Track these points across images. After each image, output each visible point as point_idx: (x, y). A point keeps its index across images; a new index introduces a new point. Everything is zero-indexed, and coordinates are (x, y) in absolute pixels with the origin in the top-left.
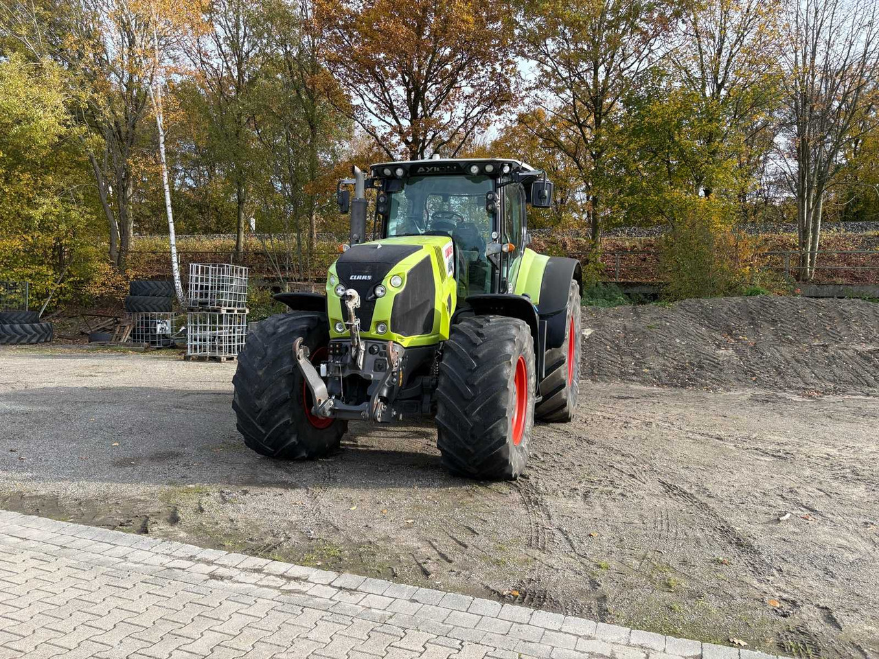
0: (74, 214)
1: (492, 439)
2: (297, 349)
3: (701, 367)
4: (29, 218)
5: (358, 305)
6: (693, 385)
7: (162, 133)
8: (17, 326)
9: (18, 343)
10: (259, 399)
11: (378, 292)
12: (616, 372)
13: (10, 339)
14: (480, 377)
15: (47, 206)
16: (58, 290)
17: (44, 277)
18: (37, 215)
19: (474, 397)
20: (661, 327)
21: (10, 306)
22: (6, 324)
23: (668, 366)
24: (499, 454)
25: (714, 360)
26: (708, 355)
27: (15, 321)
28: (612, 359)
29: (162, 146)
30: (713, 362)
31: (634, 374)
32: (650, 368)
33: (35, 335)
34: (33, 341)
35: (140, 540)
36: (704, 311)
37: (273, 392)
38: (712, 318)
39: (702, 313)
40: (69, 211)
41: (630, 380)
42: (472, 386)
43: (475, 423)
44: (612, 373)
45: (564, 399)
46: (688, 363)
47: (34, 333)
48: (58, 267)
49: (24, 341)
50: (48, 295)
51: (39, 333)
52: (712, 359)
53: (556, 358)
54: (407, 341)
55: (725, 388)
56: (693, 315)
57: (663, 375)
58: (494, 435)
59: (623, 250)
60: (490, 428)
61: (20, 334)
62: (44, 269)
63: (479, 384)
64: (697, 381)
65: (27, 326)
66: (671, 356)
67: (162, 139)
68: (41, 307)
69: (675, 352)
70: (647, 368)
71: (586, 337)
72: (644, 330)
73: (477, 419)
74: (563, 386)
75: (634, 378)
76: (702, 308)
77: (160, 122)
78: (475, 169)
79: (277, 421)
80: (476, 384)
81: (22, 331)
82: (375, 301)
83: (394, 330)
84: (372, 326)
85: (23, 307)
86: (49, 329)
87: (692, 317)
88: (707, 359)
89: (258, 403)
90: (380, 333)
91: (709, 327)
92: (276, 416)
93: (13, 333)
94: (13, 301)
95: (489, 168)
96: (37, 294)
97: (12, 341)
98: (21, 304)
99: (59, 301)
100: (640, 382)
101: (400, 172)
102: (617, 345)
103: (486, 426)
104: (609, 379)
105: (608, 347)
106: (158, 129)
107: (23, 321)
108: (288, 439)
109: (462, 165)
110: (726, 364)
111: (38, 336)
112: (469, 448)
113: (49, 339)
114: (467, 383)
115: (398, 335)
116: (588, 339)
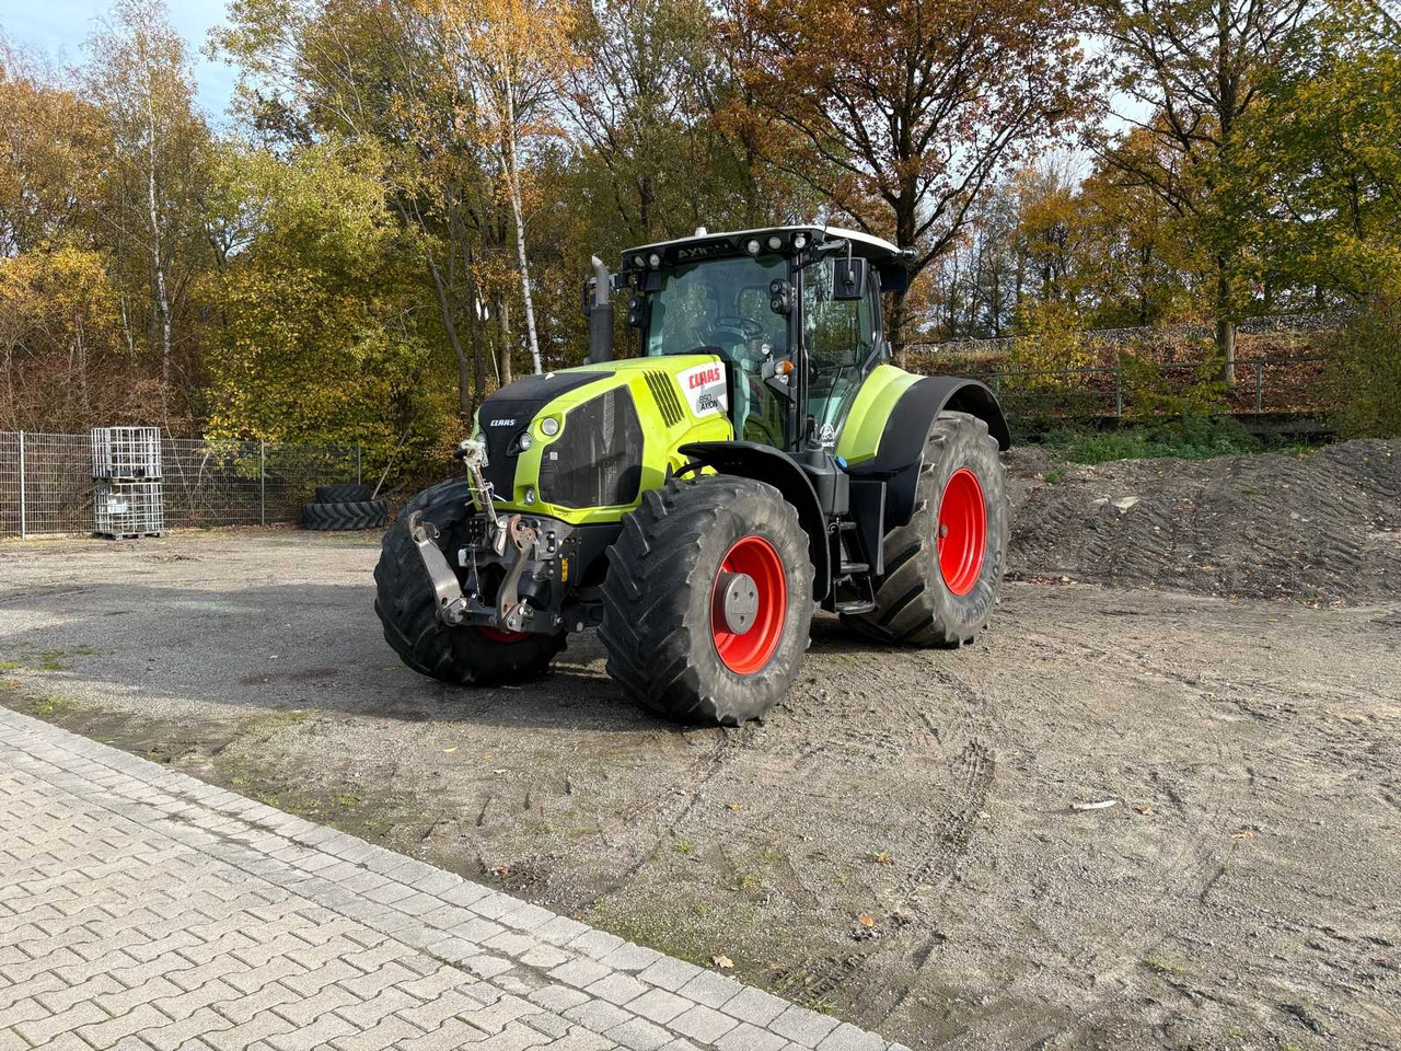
0: (402, 349)
1: (667, 661)
2: (411, 527)
3: (1319, 564)
4: (350, 358)
5: (486, 463)
6: (1288, 594)
7: (520, 223)
8: (341, 506)
9: (343, 528)
10: (399, 598)
11: (525, 444)
12: (1152, 571)
13: (332, 523)
14: (651, 567)
15: (370, 342)
16: (400, 455)
17: (380, 438)
18: (359, 352)
19: (640, 598)
20: (1270, 492)
21: (339, 478)
22: (328, 502)
23: (1254, 562)
24: (681, 683)
25: (1351, 550)
26: (1341, 541)
27: (339, 499)
28: (1157, 548)
29: (521, 242)
30: (1346, 553)
31: (1183, 574)
32: (1218, 565)
33: (362, 518)
34: (361, 525)
35: (153, 768)
36: (1374, 463)
37: (415, 588)
38: (1387, 474)
39: (1368, 464)
40: (398, 344)
41: (1171, 585)
42: (639, 581)
43: (644, 636)
44: (1144, 573)
45: (928, 610)
46: (1298, 555)
47: (362, 514)
48: (400, 424)
49: (350, 526)
50: (385, 464)
51: (368, 515)
52: (1347, 548)
53: (908, 542)
54: (577, 516)
55: (1348, 600)
56: (1348, 470)
57: (1238, 576)
58: (669, 654)
59: (1280, 356)
60: (663, 642)
61: (345, 516)
62: (381, 427)
63: (649, 578)
64: (1299, 587)
65: (353, 505)
66: (1270, 543)
67: (521, 232)
68: (378, 479)
69: (1281, 536)
70: (1213, 564)
71: (1122, 512)
72: (1233, 498)
73: (646, 629)
74: (921, 588)
75: (1181, 581)
76: (1370, 455)
77: (517, 206)
78: (754, 246)
79: (421, 630)
80: (644, 577)
81: (347, 512)
82: (517, 457)
83: (547, 498)
84: (516, 494)
85: (354, 480)
86: (381, 508)
87: (1344, 473)
88: (1337, 548)
89: (398, 602)
90: (529, 504)
91: (1375, 491)
92: (420, 622)
93: (336, 516)
94: (343, 472)
95: (775, 243)
96: (375, 461)
97: (336, 526)
98: (354, 475)
99: (402, 472)
100: (1189, 588)
101: (655, 260)
102: (1174, 525)
103: (656, 641)
104: (1135, 583)
105: (1157, 528)
106: (515, 217)
107: (348, 498)
108: (439, 655)
109: (733, 241)
110: (1372, 558)
111: (367, 518)
112: (641, 673)
113: (381, 523)
114: (634, 578)
115: (552, 505)
116: (1125, 514)
